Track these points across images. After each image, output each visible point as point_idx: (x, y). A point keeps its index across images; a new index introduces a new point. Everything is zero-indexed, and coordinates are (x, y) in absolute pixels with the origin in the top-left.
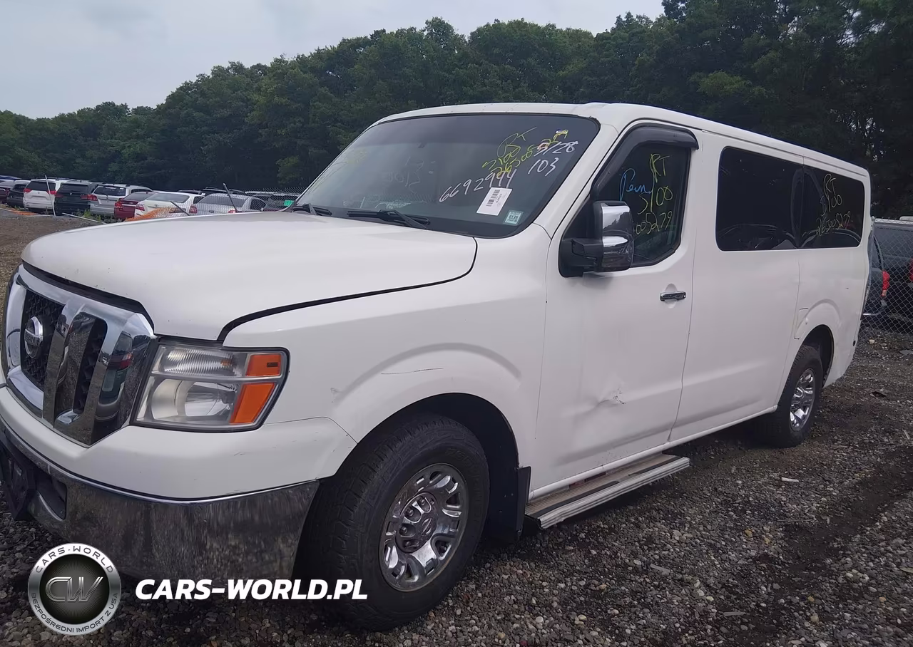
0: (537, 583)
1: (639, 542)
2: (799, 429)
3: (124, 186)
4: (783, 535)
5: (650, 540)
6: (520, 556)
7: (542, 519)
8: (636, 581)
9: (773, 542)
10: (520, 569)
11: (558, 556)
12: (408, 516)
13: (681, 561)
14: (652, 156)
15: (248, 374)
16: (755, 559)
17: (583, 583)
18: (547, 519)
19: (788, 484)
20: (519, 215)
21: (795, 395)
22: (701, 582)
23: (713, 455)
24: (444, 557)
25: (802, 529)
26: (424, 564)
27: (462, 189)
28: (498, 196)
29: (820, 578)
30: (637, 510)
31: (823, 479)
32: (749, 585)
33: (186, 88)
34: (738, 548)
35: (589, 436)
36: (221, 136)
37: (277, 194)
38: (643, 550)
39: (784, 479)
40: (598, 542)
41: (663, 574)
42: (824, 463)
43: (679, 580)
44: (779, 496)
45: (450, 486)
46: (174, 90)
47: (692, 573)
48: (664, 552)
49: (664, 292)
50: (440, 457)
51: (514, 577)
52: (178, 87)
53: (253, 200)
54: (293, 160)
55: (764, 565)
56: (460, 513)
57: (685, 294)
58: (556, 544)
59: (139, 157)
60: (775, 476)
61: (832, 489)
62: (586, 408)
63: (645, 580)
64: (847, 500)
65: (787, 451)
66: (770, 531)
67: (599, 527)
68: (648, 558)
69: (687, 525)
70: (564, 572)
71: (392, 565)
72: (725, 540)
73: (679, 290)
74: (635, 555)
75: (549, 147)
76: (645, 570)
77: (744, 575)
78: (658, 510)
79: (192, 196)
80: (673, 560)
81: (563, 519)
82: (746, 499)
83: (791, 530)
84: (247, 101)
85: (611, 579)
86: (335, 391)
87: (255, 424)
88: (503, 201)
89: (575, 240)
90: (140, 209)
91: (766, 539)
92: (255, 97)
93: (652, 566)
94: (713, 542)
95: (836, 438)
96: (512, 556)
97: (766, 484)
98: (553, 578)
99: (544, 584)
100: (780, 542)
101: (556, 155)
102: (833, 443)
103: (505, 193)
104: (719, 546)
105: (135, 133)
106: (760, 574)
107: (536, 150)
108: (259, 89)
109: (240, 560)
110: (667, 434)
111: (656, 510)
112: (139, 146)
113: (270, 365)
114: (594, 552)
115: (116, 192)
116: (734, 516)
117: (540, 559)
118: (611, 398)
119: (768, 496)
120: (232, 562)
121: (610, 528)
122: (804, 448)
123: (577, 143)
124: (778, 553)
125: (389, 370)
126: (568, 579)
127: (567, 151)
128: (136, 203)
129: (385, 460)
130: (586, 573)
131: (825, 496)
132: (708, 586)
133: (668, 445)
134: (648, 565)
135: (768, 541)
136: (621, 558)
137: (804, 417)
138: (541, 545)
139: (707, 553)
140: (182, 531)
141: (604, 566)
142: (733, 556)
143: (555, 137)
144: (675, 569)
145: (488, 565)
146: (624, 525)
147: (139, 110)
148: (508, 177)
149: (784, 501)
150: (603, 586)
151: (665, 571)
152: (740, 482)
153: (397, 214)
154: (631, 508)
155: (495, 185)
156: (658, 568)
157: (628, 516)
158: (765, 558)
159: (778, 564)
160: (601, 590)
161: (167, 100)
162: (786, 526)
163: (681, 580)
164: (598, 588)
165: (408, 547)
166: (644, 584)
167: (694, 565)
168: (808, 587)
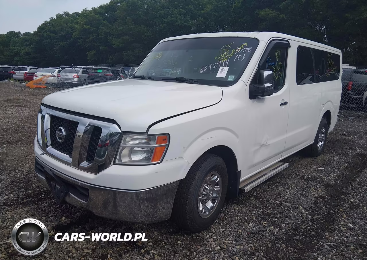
0: (245, 212)
1: (275, 195)
2: (320, 150)
3: (26, 67)
4: (324, 188)
5: (279, 193)
6: (235, 203)
7: (246, 189)
8: (279, 209)
9: (322, 191)
10: (237, 208)
11: (249, 202)
12: (204, 191)
13: (292, 201)
14: (276, 51)
15: (157, 144)
16: (318, 198)
17: (261, 211)
18: (247, 189)
19: (320, 170)
20: (233, 77)
21: (319, 137)
22: (302, 207)
23: (291, 161)
24: (215, 205)
25: (330, 185)
26: (209, 208)
27: (208, 68)
28: (224, 70)
29: (342, 202)
30: (271, 184)
31: (333, 167)
32: (318, 207)
33: (45, 24)
34: (310, 194)
35: (258, 158)
36: (62, 43)
37: (94, 67)
38: (278, 197)
39: (319, 168)
40: (261, 196)
41: (288, 205)
42: (331, 161)
43: (294, 207)
44: (319, 174)
45: (217, 179)
46: (41, 25)
47: (297, 204)
48: (286, 198)
49: (281, 102)
50: (214, 169)
51: (236, 210)
52: (42, 23)
53: (83, 70)
54: (94, 52)
55: (322, 199)
56: (219, 189)
57: (287, 102)
58: (247, 198)
59: (28, 54)
60: (315, 167)
61: (336, 171)
62: (257, 147)
63: (282, 208)
64: (343, 174)
65: (317, 158)
66: (320, 187)
67: (259, 190)
68: (281, 200)
69: (290, 188)
70: (253, 207)
71: (201, 209)
72: (305, 192)
73: (286, 101)
74: (275, 199)
75: (241, 50)
76: (281, 205)
77: (315, 203)
78: (279, 183)
79: (57, 70)
80: (290, 200)
81: (252, 188)
82: (308, 177)
83: (327, 187)
84: (72, 28)
85: (270, 208)
86: (184, 148)
87: (160, 161)
88: (226, 72)
89: (255, 85)
90: (36, 76)
91: (319, 190)
92: (76, 26)
93: (283, 203)
94: (301, 193)
95: (332, 152)
96: (233, 203)
97: (312, 170)
98: (250, 210)
99: (248, 212)
100: (324, 191)
101: (244, 53)
102: (332, 154)
103: (226, 69)
104: (304, 194)
105: (25, 44)
106: (321, 202)
107: (236, 52)
108: (77, 23)
109: (149, 211)
110: (281, 154)
111: (278, 183)
112: (27, 49)
113: (164, 140)
114: (261, 200)
115: (24, 69)
116: (305, 183)
117: (243, 203)
118: (265, 143)
119: (315, 175)
120: (146, 212)
121: (263, 191)
122: (323, 157)
123: (251, 48)
124: (325, 195)
125: (199, 139)
126: (255, 210)
127: (248, 51)
128: (34, 74)
129: (199, 171)
130: (261, 207)
131: (335, 173)
132: (304, 208)
133: (281, 159)
134: (281, 202)
135: (320, 191)
136: (271, 201)
137: (322, 145)
138: (241, 199)
139: (300, 197)
140: (135, 202)
141: (266, 204)
142: (310, 197)
143: (242, 46)
144: (291, 203)
145: (225, 207)
146: (268, 189)
147: (26, 34)
148: (226, 62)
149: (322, 176)
150: (269, 211)
151: (288, 204)
152: (304, 171)
153: (184, 78)
154: (269, 183)
155: (222, 66)
156: (285, 203)
157: (268, 186)
158: (321, 197)
159: (326, 199)
160: (268, 213)
161: (38, 29)
162: (325, 185)
163: (295, 207)
164: (267, 212)
165: (204, 202)
166: (282, 209)
167: (297, 201)
168: (338, 206)
